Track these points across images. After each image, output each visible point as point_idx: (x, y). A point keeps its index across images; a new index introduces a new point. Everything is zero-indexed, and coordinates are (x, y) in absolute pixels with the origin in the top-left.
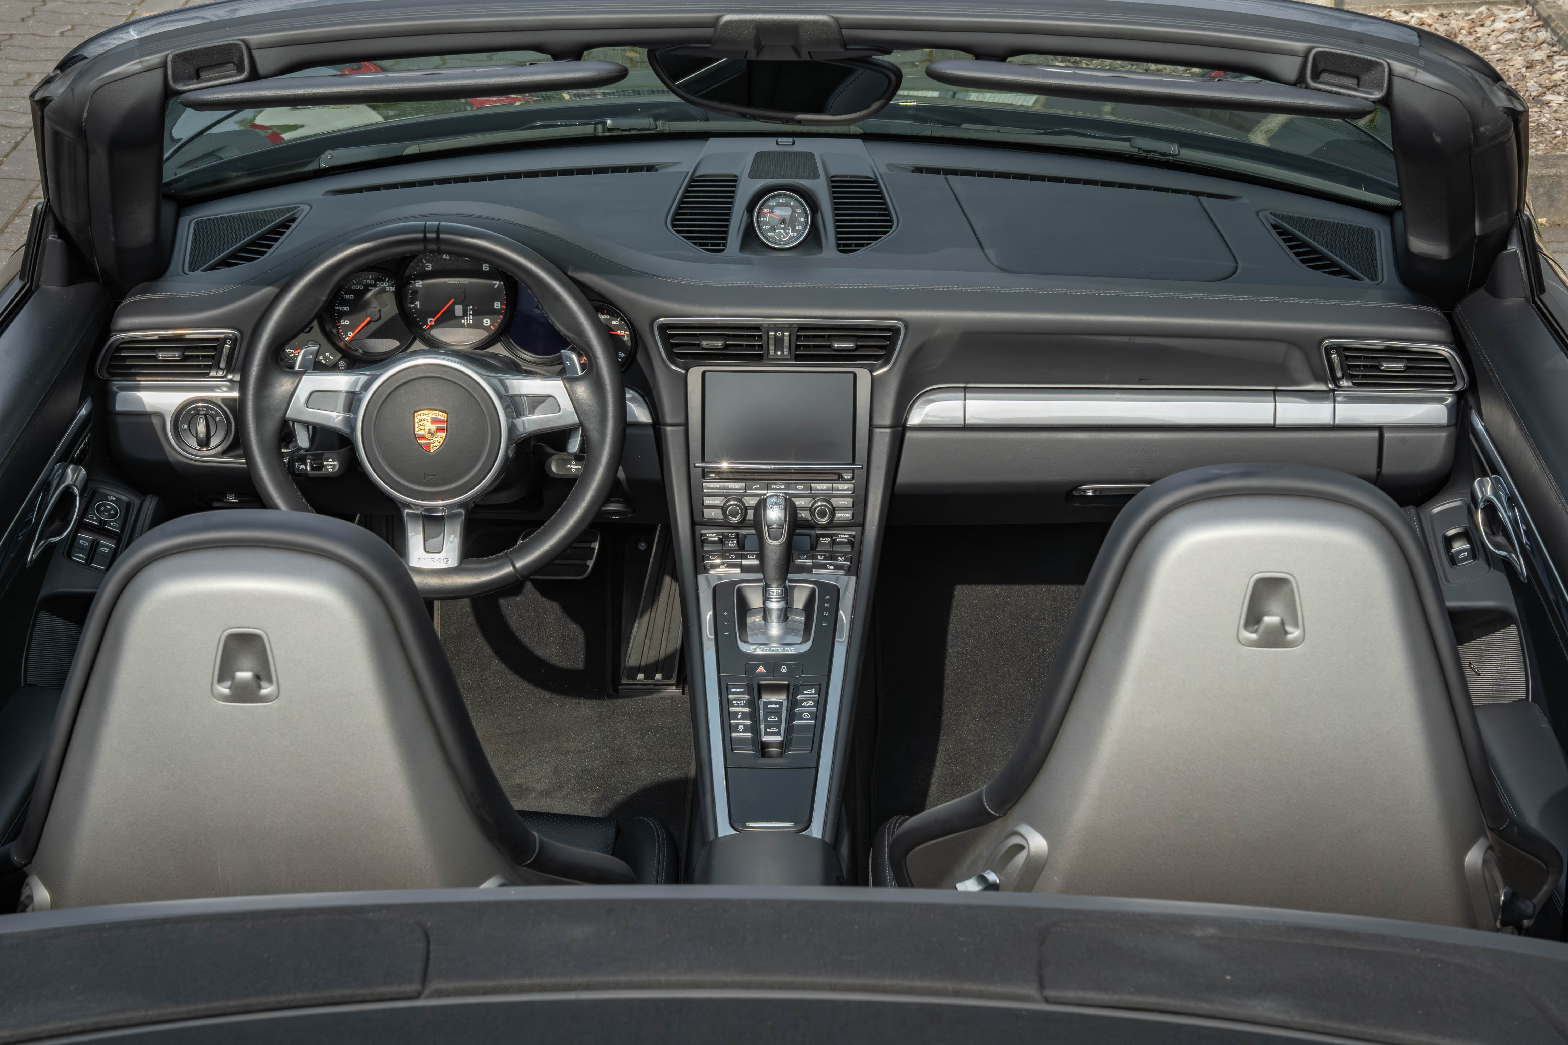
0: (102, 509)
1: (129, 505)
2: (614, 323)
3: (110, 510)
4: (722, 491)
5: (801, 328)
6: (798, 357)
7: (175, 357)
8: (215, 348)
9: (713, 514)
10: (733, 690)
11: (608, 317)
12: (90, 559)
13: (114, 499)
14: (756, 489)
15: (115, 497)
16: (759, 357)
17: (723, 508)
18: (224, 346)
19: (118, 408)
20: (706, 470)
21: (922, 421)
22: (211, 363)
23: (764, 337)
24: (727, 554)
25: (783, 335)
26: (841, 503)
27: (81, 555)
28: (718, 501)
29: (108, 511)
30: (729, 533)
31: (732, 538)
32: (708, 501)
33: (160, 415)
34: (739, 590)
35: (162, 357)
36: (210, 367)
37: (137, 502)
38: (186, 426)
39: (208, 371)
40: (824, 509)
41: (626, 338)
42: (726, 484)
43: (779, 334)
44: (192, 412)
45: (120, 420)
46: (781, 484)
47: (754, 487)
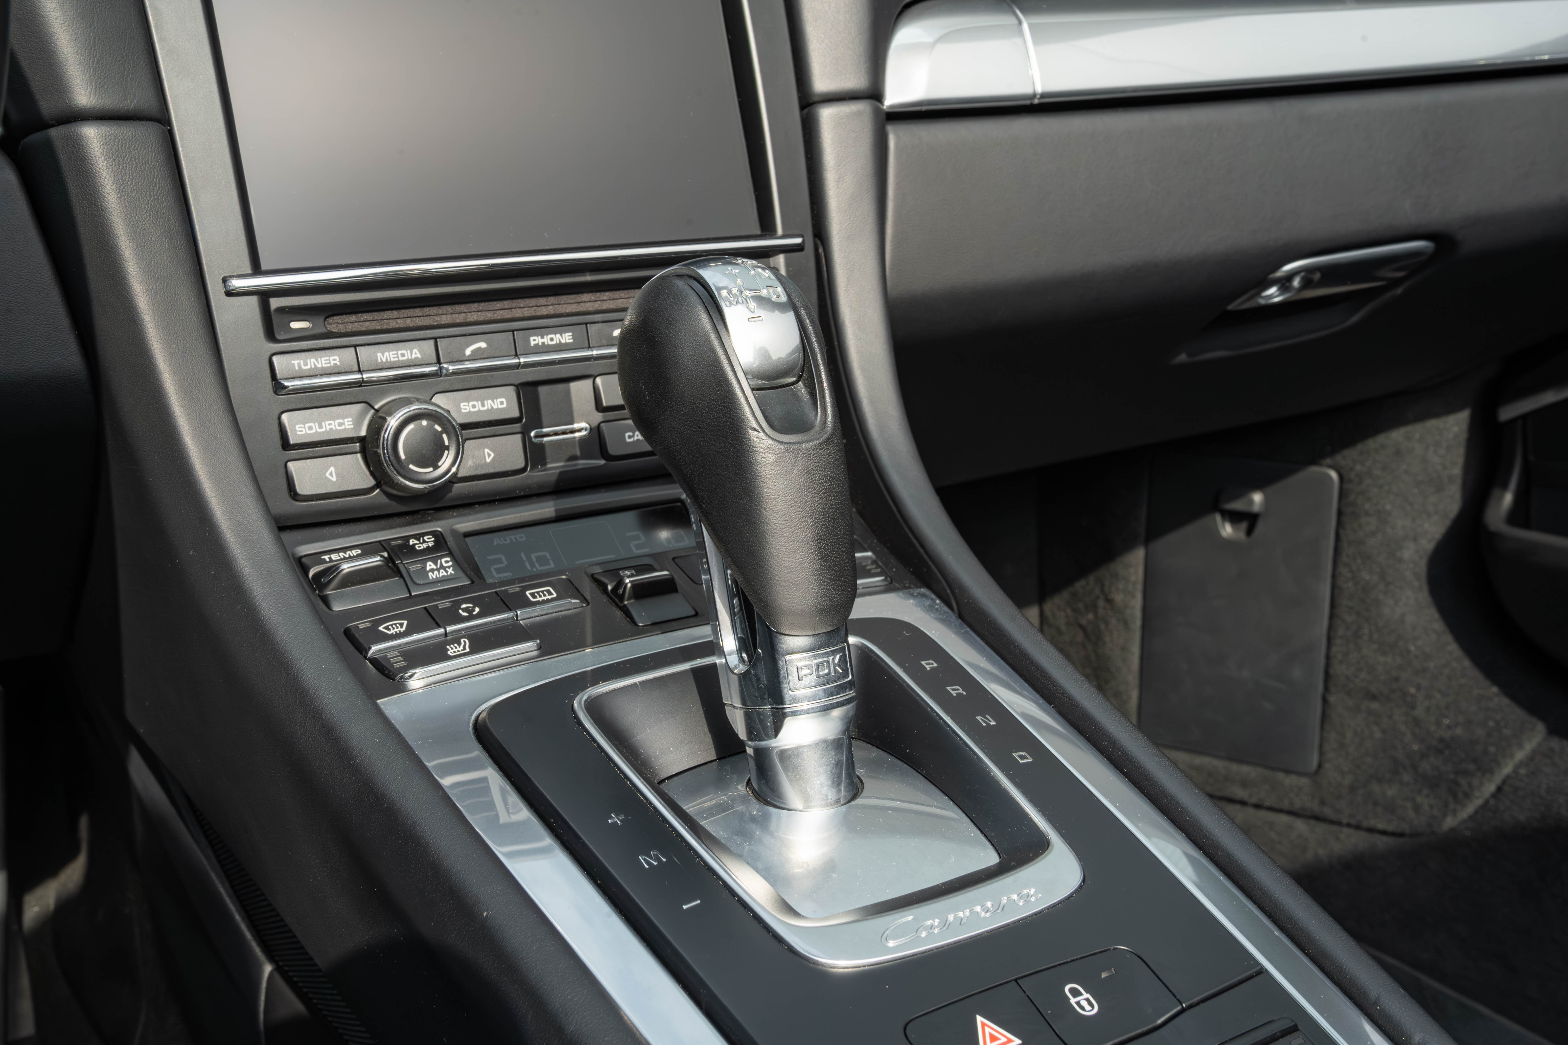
9: (333, 474)
14: (476, 356)
17: (368, 444)
24: (444, 604)
28: (344, 422)
30: (406, 538)
32: (303, 426)
42: (362, 352)
46: (560, 328)
47: (468, 352)
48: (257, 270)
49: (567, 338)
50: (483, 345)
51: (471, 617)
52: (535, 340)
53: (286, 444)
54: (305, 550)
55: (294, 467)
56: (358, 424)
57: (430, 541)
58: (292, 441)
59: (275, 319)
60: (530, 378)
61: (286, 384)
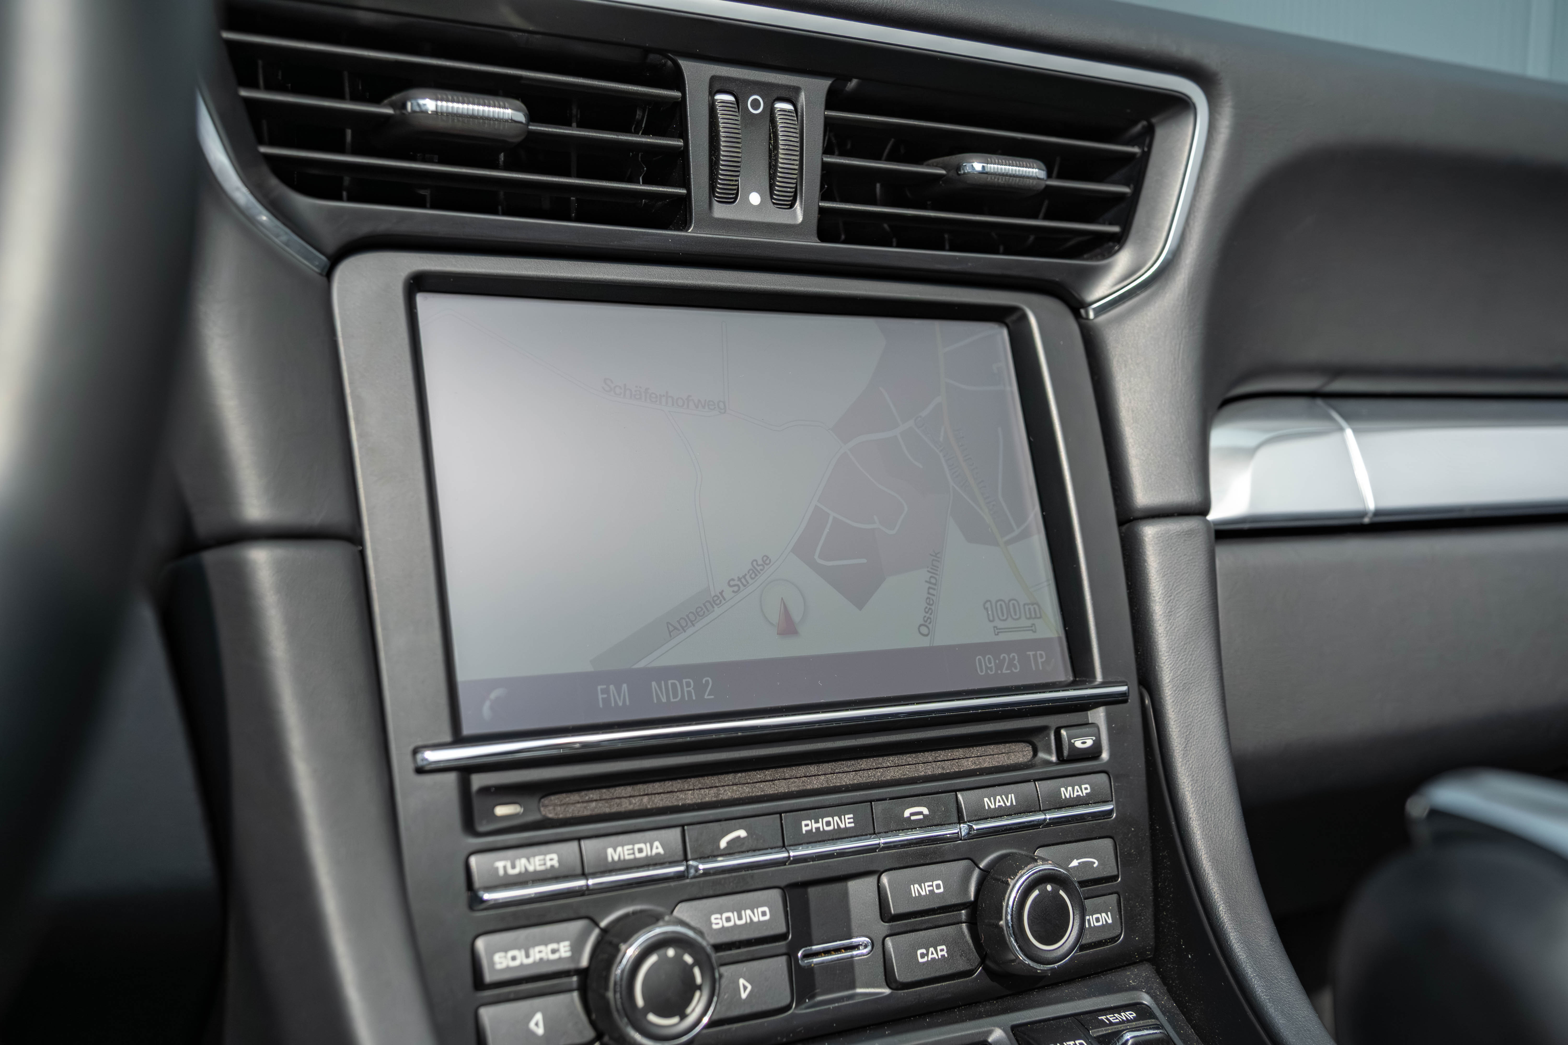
25: (771, 112)
46: (838, 808)
48: (457, 737)
49: (847, 821)
50: (742, 833)
52: (808, 826)
53: (478, 983)
55: (487, 1014)
56: (577, 949)
58: (487, 978)
59: (477, 804)
60: (799, 878)
61: (487, 896)
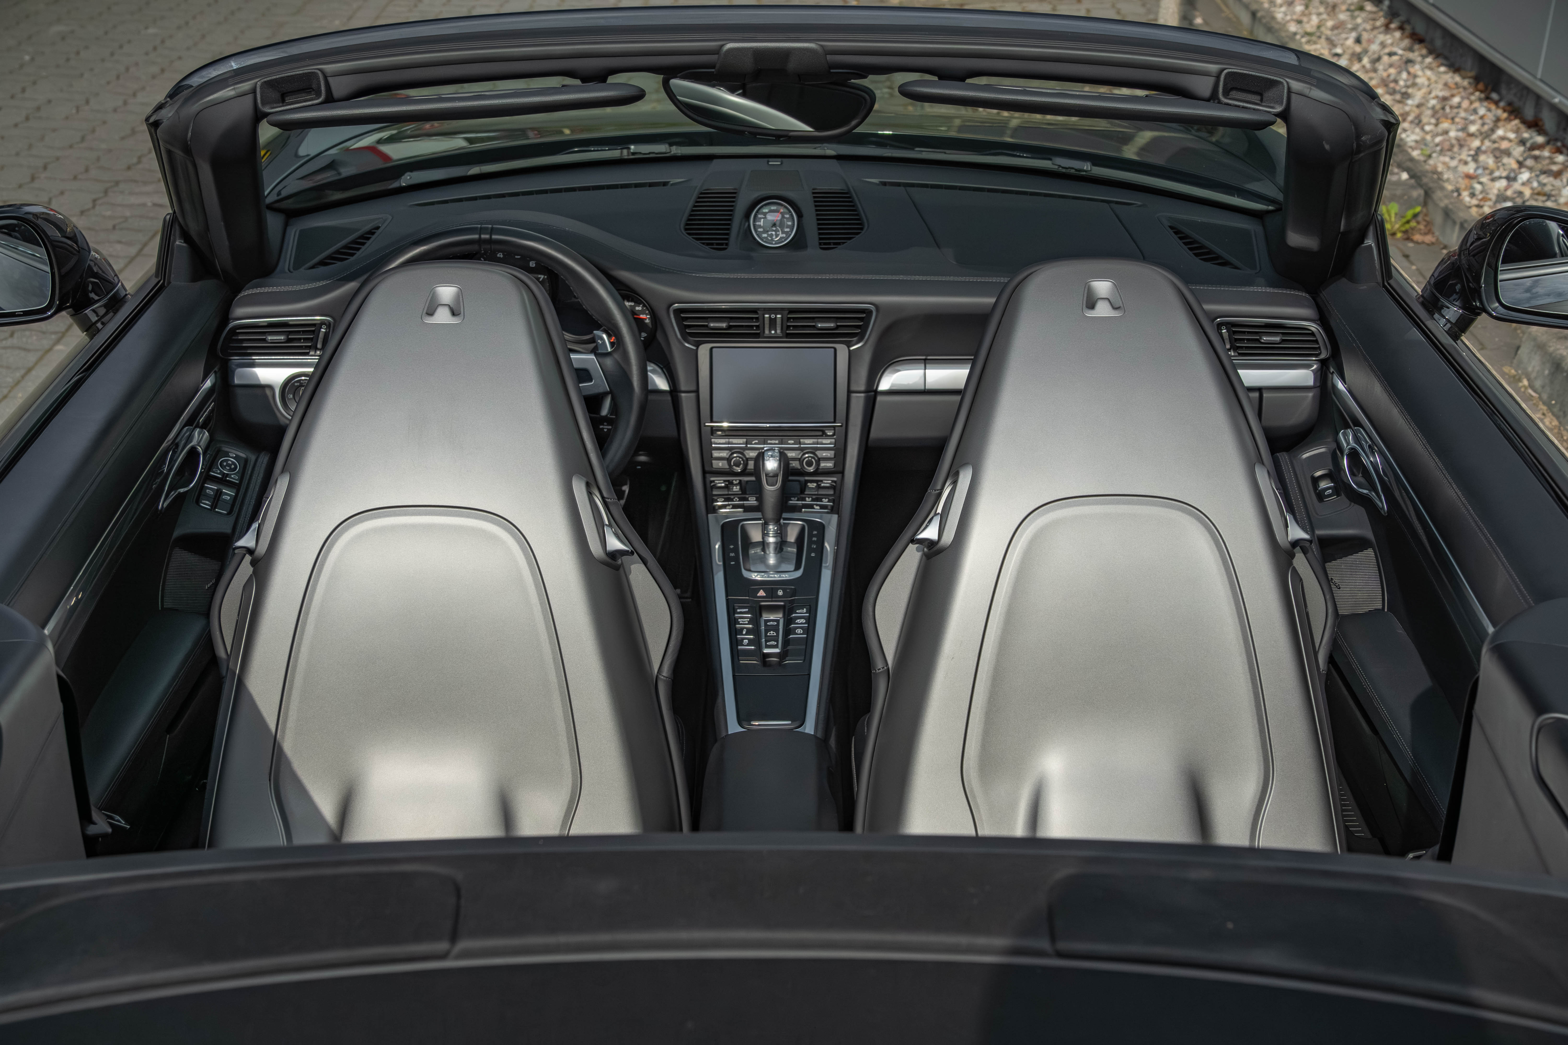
0: (225, 464)
1: (246, 461)
2: (637, 308)
3: (231, 465)
4: (727, 446)
5: (792, 311)
6: (788, 335)
7: (281, 339)
8: (313, 331)
9: (720, 464)
10: (738, 610)
11: (632, 304)
12: (214, 506)
13: (234, 456)
14: (755, 444)
15: (235, 454)
16: (757, 335)
17: (729, 460)
18: (320, 331)
19: (237, 381)
20: (714, 428)
21: (891, 387)
22: (310, 344)
23: (761, 319)
24: (732, 497)
25: (776, 317)
26: (824, 454)
27: (207, 502)
28: (724, 454)
29: (229, 465)
30: (733, 480)
31: (736, 484)
32: (716, 454)
33: (270, 387)
34: (743, 526)
35: (271, 340)
36: (309, 347)
37: (253, 458)
38: (291, 396)
39: (308, 351)
40: (811, 460)
41: (647, 321)
42: (730, 440)
43: (773, 316)
44: (296, 384)
45: (239, 391)
46: (775, 440)
47: (753, 442)
48: (712, 421)
49: (777, 442)
50: (757, 441)
51: (736, 501)
52: (769, 442)
53: (712, 457)
54: (712, 479)
55: (713, 461)
56: (727, 454)
57: (738, 481)
58: (713, 456)
59: (714, 432)
61: (713, 445)
